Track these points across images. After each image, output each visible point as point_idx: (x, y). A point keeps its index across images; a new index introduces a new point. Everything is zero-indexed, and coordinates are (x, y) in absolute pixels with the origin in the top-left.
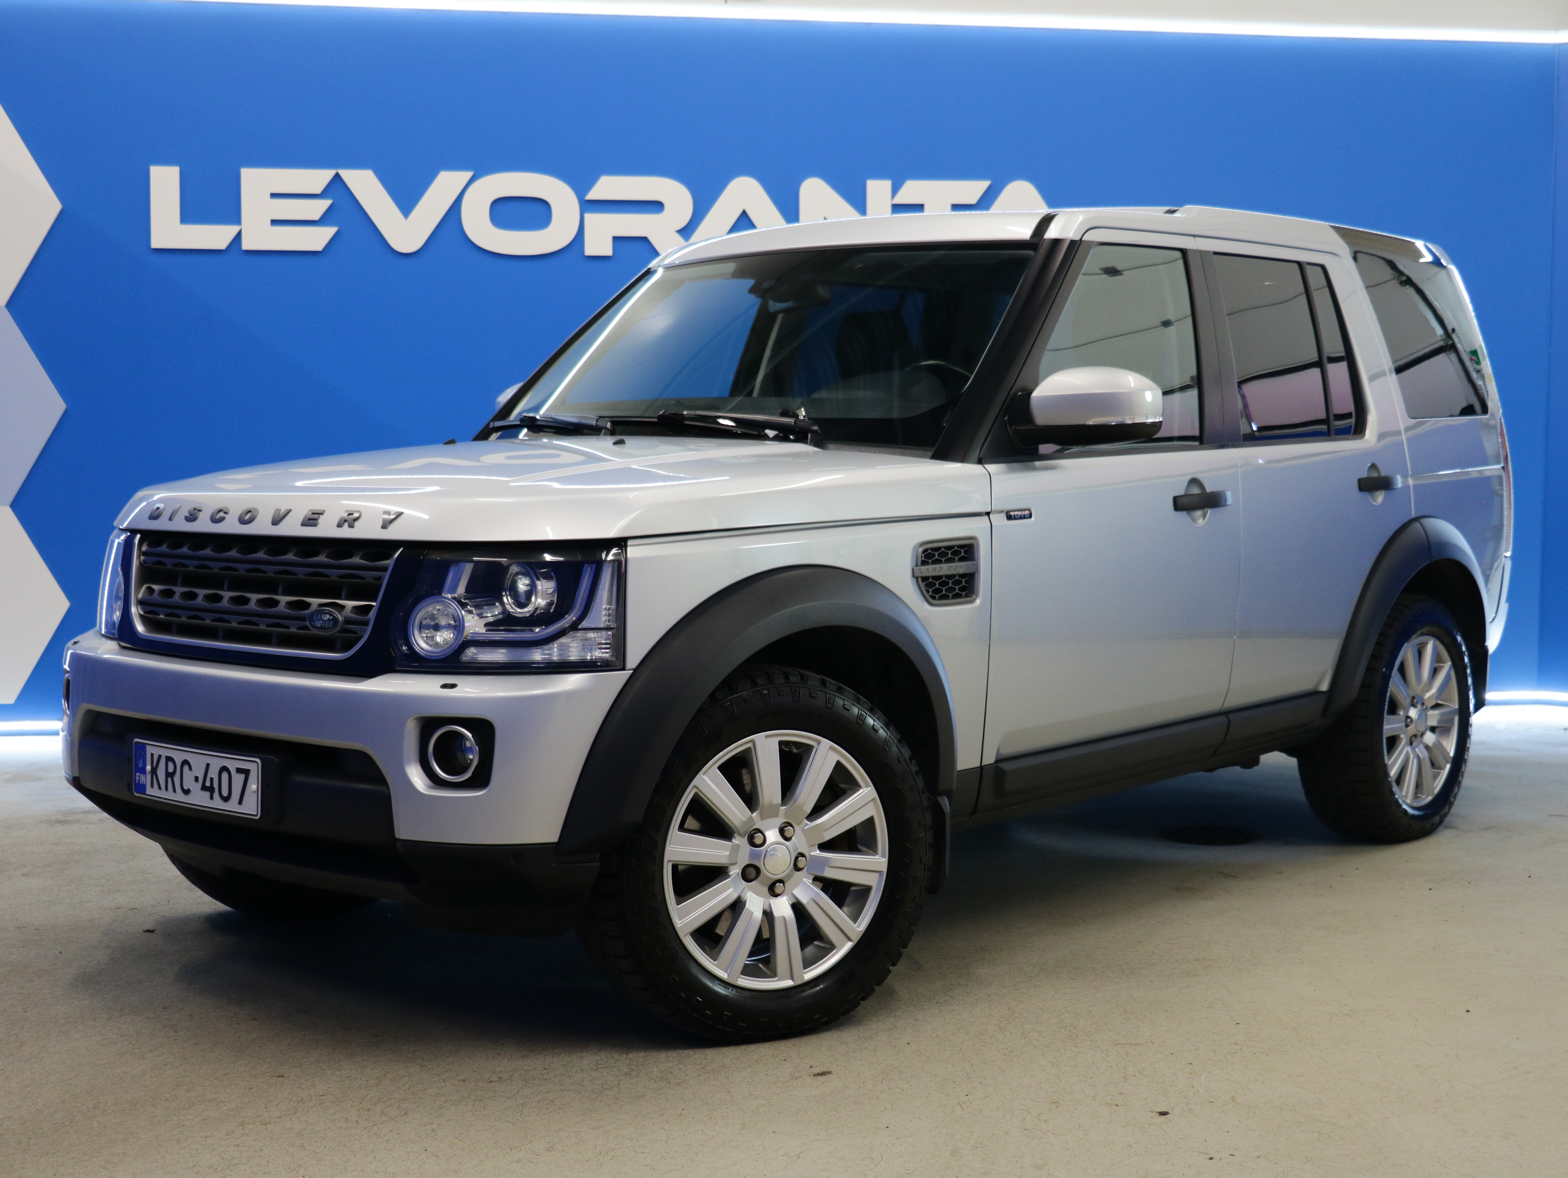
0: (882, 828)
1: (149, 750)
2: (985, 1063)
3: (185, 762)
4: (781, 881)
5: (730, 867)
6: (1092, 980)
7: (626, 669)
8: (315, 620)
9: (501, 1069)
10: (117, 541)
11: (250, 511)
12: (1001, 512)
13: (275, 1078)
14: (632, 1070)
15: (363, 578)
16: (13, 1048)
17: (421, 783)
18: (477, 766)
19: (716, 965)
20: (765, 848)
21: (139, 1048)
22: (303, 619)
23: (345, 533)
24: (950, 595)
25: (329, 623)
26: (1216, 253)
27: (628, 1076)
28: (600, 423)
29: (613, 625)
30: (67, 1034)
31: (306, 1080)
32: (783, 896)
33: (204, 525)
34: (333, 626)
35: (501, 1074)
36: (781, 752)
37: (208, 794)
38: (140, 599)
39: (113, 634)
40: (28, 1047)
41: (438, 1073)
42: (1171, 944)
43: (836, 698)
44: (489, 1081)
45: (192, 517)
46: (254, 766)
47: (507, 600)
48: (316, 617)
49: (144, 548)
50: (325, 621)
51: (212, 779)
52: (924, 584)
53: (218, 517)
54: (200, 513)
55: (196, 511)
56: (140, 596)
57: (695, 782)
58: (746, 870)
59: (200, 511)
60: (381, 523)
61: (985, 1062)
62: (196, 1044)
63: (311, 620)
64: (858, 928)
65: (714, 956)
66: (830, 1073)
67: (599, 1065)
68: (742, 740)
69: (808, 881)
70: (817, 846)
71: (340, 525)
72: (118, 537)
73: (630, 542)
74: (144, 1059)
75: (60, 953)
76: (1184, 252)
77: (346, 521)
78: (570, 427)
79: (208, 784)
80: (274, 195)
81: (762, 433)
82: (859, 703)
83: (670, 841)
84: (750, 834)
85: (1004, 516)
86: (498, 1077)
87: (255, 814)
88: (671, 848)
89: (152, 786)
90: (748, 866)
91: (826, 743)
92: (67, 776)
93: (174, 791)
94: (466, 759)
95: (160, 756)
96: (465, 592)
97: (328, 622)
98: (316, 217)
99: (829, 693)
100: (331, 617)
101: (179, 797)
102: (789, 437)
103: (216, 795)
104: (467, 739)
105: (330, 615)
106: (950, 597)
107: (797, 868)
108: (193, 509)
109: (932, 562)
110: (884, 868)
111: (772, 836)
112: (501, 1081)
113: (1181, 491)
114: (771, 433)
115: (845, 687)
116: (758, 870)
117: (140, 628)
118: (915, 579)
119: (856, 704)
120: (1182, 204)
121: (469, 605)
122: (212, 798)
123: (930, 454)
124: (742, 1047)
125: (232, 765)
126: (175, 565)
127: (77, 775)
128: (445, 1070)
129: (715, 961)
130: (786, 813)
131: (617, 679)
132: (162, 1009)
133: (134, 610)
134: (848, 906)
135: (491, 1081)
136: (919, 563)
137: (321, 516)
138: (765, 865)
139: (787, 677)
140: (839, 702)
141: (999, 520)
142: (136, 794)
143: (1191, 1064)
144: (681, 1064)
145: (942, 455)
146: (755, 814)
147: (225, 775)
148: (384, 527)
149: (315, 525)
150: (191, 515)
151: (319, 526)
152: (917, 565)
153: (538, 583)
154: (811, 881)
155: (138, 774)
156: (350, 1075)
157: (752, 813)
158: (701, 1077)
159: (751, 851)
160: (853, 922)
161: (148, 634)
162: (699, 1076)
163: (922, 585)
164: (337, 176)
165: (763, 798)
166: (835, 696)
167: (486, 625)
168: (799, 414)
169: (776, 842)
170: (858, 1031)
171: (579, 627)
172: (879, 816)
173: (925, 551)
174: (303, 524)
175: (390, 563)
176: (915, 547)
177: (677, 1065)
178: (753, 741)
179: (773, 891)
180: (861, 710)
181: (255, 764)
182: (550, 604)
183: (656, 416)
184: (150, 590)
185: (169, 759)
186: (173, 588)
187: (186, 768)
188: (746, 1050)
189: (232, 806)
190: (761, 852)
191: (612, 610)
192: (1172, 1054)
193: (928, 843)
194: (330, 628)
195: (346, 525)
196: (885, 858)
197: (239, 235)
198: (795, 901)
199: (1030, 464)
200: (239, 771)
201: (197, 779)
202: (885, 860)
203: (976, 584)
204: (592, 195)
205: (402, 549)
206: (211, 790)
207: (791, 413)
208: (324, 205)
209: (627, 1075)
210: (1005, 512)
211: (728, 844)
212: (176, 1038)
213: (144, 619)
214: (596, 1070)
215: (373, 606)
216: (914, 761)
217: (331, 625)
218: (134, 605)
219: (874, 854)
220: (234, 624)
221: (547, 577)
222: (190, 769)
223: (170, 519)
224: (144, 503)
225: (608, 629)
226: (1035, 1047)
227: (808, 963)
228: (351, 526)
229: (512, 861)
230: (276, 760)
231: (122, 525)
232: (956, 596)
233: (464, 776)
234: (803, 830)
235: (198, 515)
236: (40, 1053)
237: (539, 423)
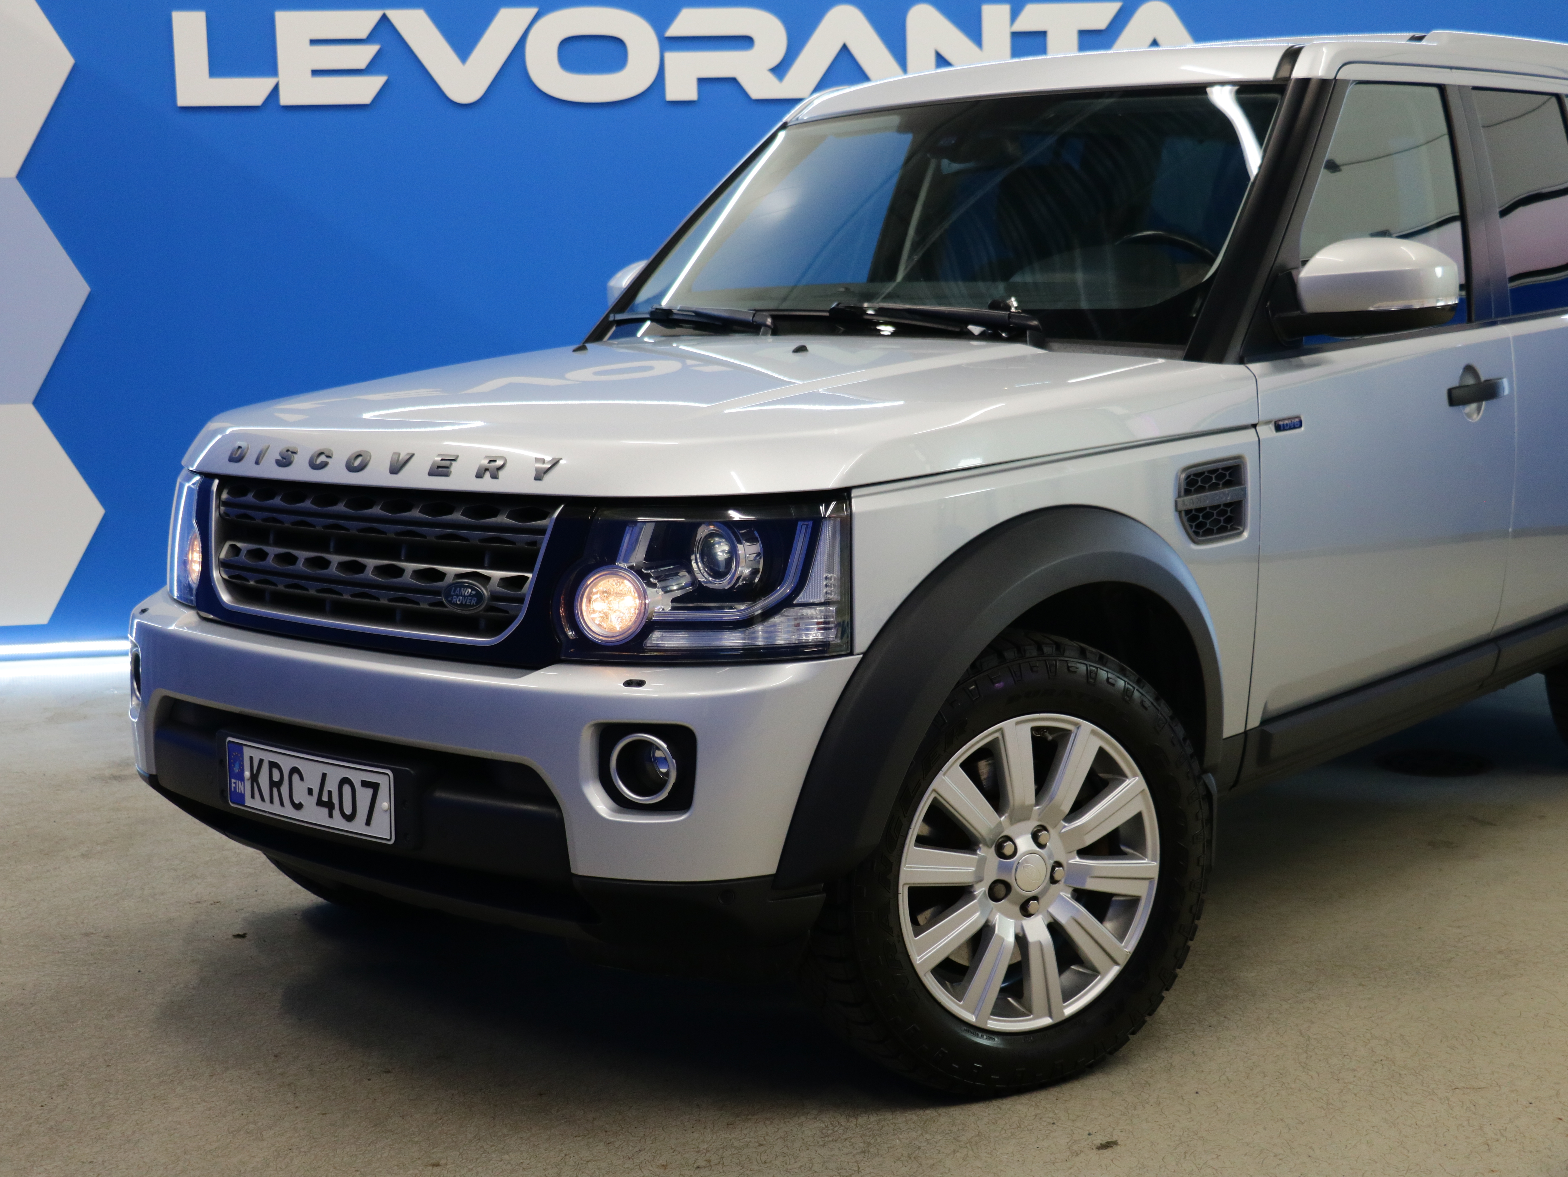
0: (1152, 827)
1: (247, 753)
2: (1303, 1123)
3: (294, 770)
4: (1035, 898)
5: (975, 885)
6: (1386, 986)
7: (855, 653)
8: (453, 596)
9: (706, 1146)
10: (187, 485)
11: (360, 455)
12: (1267, 423)
13: (430, 1168)
14: (869, 1144)
15: (513, 543)
16: (100, 1126)
17: (605, 808)
18: (674, 785)
19: (960, 1006)
20: (1017, 859)
21: (255, 1123)
22: (437, 593)
23: (487, 485)
24: (1215, 528)
25: (471, 600)
26: (1475, 88)
27: (867, 1154)
28: (758, 319)
29: (834, 597)
30: (163, 1102)
31: (470, 1170)
32: (1038, 915)
33: (299, 472)
34: (476, 603)
35: (708, 1155)
36: (1034, 740)
37: (325, 811)
38: (222, 561)
39: (191, 601)
40: (119, 1124)
41: (630, 1155)
42: (1459, 927)
43: (1099, 670)
44: (695, 1166)
45: (285, 461)
46: (385, 779)
47: (697, 565)
48: (454, 591)
49: (224, 496)
50: (467, 596)
51: (330, 793)
52: (1187, 517)
53: (318, 461)
54: (295, 455)
55: (290, 453)
56: (223, 555)
57: (934, 785)
58: (994, 886)
59: (295, 453)
60: (533, 474)
61: (1303, 1121)
62: (323, 1114)
63: (448, 595)
64: (1126, 948)
65: (959, 996)
66: (1115, 1143)
67: (826, 1136)
68: (988, 730)
69: (1067, 895)
70: (1075, 852)
71: (479, 475)
72: (188, 479)
73: (854, 493)
74: (262, 1140)
75: (139, 971)
76: (1442, 89)
77: (487, 470)
78: (717, 323)
79: (325, 798)
80: (313, 42)
81: (965, 330)
82: (1125, 675)
83: (906, 860)
84: (998, 844)
85: (1272, 427)
86: (705, 1161)
87: (389, 838)
88: (907, 868)
89: (253, 796)
90: (996, 882)
91: (1087, 726)
92: (141, 772)
93: (282, 804)
94: (656, 773)
95: (261, 761)
96: (645, 560)
97: (471, 598)
98: (362, 65)
99: (1090, 666)
100: (474, 592)
101: (288, 812)
102: (1001, 335)
103: (336, 812)
104: (658, 748)
105: (473, 589)
106: (1215, 531)
107: (1053, 881)
108: (285, 451)
109: (1195, 490)
110: (1155, 874)
111: (1024, 843)
112: (711, 1166)
113: (1454, 382)
114: (976, 330)
115: (1109, 656)
116: (1008, 887)
117: (225, 597)
118: (1177, 514)
119: (1121, 676)
120: (1428, 30)
121: (652, 577)
122: (331, 815)
123: (1181, 353)
124: (994, 1102)
125: (356, 777)
126: (266, 520)
127: (154, 772)
128: (637, 1149)
129: (960, 1002)
130: (1039, 815)
131: (844, 666)
132: (273, 1058)
133: (216, 574)
134: (1111, 920)
135: (698, 1167)
136: (1182, 493)
137: (453, 463)
138: (1018, 881)
139: (1040, 649)
140: (1103, 674)
141: (1267, 432)
142: (232, 805)
143: (1561, 1119)
144: (927, 1132)
145: (1196, 355)
146: (1003, 818)
147: (347, 789)
148: (538, 478)
149: (447, 475)
150: (283, 458)
151: (452, 476)
152: (1179, 496)
153: (740, 547)
154: (1069, 896)
155: (233, 781)
156: (522, 1161)
157: (1000, 816)
158: (958, 1154)
159: (1000, 863)
160: (1119, 941)
161: (234, 605)
162: (954, 1152)
163: (1185, 519)
164: (384, 18)
165: (1013, 797)
166: (1097, 668)
167: (674, 600)
168: (1010, 304)
169: (1028, 851)
170: (1129, 1073)
171: (794, 602)
172: (1149, 811)
173: (1188, 477)
174: (431, 474)
175: (548, 523)
176: (1177, 474)
177: (922, 1134)
178: (1001, 730)
179: (1025, 911)
180: (1128, 684)
181: (386, 777)
182: (755, 572)
183: (828, 309)
184: (235, 550)
185: (273, 765)
186: (266, 548)
187: (296, 777)
188: (1000, 1109)
189: (358, 827)
190: (1012, 864)
191: (835, 579)
192: (1531, 1103)
193: (1205, 840)
194: (473, 606)
195: (488, 474)
196: (1155, 861)
197: (276, 89)
198: (1052, 920)
199: (1294, 361)
200: (365, 784)
201: (310, 792)
202: (1156, 864)
203: (1243, 512)
204: (673, 31)
205: (562, 506)
206: (329, 805)
207: (1002, 305)
208: (369, 51)
209: (864, 1152)
210: (1273, 422)
211: (974, 858)
212: (297, 1105)
213: (230, 585)
214: (824, 1145)
215: (527, 578)
216: (1188, 742)
217: (474, 602)
218: (216, 568)
219: (1144, 858)
220: (347, 597)
221: (752, 540)
222: (302, 779)
223: (257, 463)
224: (219, 437)
225: (826, 603)
226: (1355, 1095)
227: (1068, 995)
228: (494, 476)
229: (721, 901)
230: (412, 772)
231: (192, 466)
232: (1222, 530)
233: (658, 796)
234: (1060, 833)
235: (292, 459)
236: (134, 1132)
237: (676, 317)
